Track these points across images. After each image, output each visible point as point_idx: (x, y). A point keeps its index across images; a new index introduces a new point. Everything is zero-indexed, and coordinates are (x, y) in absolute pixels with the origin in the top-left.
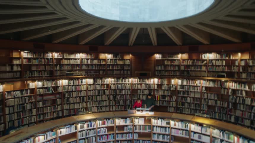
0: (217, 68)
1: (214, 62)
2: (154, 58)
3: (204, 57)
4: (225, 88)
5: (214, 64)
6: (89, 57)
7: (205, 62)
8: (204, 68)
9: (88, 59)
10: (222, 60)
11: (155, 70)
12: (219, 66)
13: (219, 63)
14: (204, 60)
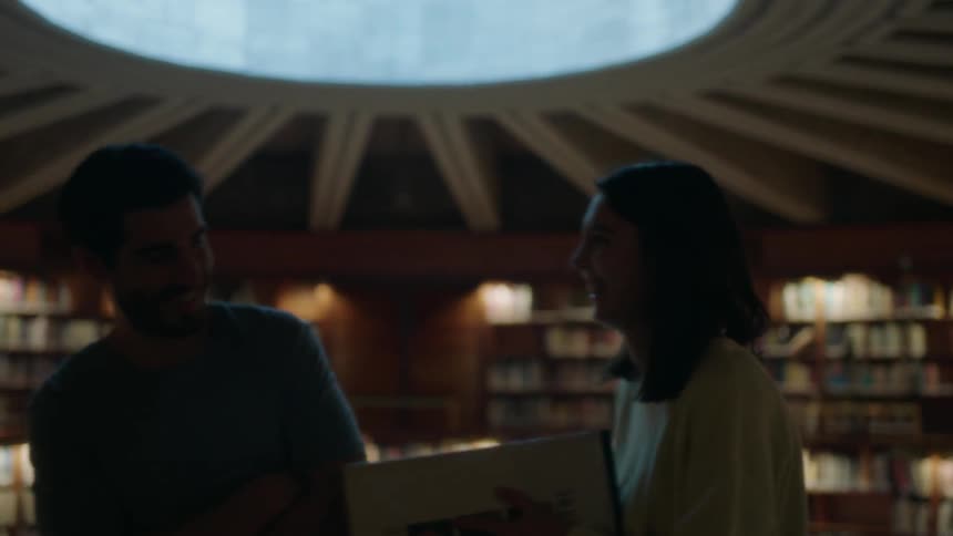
0: (879, 373)
1: (857, 335)
2: (480, 313)
3: (800, 304)
4: (916, 499)
5: (859, 350)
6: (36, 300)
7: (803, 338)
8: (798, 379)
9: (26, 318)
10: (903, 324)
11: (486, 396)
12: (887, 362)
13: (890, 344)
14: (797, 327)
